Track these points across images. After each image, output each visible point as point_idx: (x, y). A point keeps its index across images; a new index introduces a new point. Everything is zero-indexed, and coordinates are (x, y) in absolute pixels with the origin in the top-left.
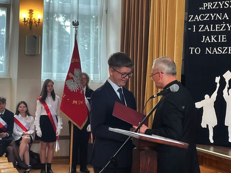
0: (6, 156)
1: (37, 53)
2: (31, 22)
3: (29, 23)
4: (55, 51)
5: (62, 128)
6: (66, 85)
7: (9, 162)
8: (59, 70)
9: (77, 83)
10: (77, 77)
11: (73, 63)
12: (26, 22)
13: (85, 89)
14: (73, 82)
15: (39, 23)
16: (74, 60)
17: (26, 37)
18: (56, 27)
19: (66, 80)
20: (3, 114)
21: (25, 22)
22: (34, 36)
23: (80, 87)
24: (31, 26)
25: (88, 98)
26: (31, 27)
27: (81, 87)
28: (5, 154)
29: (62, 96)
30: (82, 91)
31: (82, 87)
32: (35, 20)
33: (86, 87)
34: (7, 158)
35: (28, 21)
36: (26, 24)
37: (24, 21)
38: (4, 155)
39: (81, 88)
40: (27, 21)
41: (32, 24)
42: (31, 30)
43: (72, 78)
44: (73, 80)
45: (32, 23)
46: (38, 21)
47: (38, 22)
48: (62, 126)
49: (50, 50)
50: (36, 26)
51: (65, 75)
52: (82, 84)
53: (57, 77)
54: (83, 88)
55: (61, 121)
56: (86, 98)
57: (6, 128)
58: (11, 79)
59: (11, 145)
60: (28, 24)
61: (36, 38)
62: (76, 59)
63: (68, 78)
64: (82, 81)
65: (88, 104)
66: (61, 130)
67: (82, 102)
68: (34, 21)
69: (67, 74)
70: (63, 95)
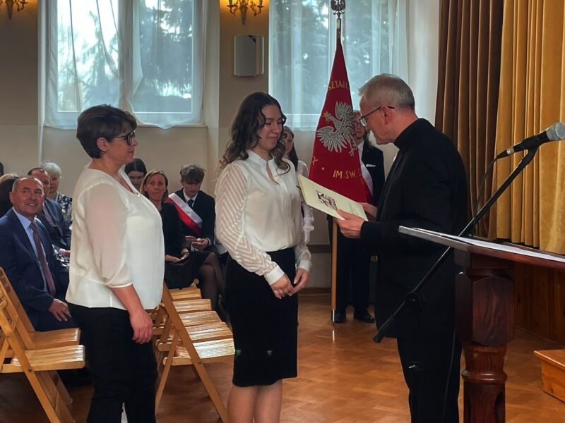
0: (198, 286)
1: (258, 73)
2: (244, 7)
3: (240, 8)
4: (297, 68)
5: (313, 228)
6: (317, 139)
7: (203, 297)
8: (307, 109)
9: (342, 134)
10: (341, 120)
11: (332, 90)
12: (233, 6)
13: (360, 147)
14: (334, 131)
15: (260, 7)
16: (335, 83)
17: (235, 38)
18: (297, 19)
19: (318, 128)
20: (194, 199)
21: (231, 6)
22: (250, 36)
23: (349, 142)
24: (245, 15)
25: (367, 165)
26: (245, 18)
27: (352, 141)
28: (197, 281)
29: (310, 161)
30: (352, 150)
31: (354, 141)
32: (252, 2)
33: (363, 143)
34: (199, 290)
35: (239, 4)
36: (233, 11)
37: (229, 4)
38: (193, 284)
39: (352, 144)
40: (235, 5)
41: (246, 11)
42: (244, 24)
43: (331, 124)
44: (334, 127)
45: (247, 8)
46: (258, 4)
47: (258, 6)
48: (313, 224)
49: (286, 67)
50: (255, 14)
51: (317, 117)
52: (353, 136)
53: (302, 124)
54: (358, 144)
55: (312, 213)
56: (363, 166)
57: (200, 226)
58: (207, 128)
59: (208, 264)
60: (238, 11)
61: (255, 40)
62: (338, 83)
63: (323, 123)
64: (354, 128)
65: (368, 178)
66: (312, 233)
67: (353, 174)
68: (250, 4)
69: (320, 115)
70: (313, 160)
